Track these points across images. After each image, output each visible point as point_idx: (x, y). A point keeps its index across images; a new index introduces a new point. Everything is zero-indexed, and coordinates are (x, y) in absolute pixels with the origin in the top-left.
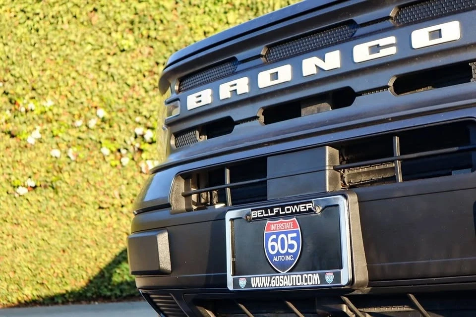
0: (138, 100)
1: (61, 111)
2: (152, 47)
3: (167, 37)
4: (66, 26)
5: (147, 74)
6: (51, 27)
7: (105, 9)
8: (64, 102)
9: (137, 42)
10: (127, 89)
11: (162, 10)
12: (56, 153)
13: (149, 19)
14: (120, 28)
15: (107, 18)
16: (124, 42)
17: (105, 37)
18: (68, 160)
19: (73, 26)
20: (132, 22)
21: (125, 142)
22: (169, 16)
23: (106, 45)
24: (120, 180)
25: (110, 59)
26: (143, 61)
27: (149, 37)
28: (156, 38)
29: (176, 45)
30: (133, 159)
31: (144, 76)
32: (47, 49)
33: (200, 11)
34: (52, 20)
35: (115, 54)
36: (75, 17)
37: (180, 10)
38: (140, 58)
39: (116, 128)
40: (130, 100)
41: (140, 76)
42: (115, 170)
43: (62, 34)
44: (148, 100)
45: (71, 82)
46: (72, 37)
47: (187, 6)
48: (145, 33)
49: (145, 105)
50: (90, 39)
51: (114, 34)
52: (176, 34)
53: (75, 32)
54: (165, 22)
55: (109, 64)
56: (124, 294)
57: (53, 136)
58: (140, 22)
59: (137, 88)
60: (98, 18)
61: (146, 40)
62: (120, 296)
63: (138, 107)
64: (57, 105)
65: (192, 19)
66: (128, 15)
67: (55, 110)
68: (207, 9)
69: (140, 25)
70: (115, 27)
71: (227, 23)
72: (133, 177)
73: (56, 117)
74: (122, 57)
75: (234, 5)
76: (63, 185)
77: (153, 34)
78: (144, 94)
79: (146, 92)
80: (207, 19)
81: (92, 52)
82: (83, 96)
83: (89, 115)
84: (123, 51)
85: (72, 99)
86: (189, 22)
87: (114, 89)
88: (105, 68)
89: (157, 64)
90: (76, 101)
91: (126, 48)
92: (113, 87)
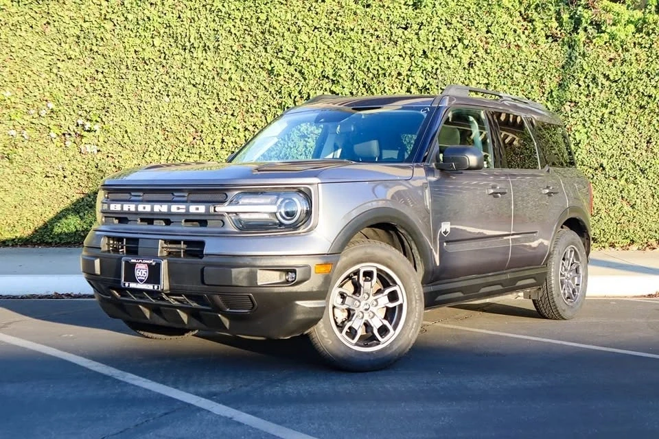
0: (80, 97)
1: (18, 100)
2: (94, 58)
3: (106, 53)
4: (23, 34)
5: (88, 78)
6: (11, 33)
7: (56, 24)
8: (20, 94)
9: (81, 53)
10: (72, 88)
11: (102, 30)
12: (13, 132)
13: (92, 36)
14: (68, 40)
15: (59, 31)
16: (71, 52)
17: (56, 46)
18: (23, 139)
19: (29, 34)
20: (78, 37)
21: (69, 128)
22: (108, 36)
23: (57, 52)
24: (64, 157)
25: (59, 64)
26: (86, 69)
27: (91, 50)
28: (97, 52)
29: (112, 59)
30: (74, 143)
31: (86, 80)
32: (8, 50)
33: (133, 35)
34: (12, 28)
35: (63, 61)
36: (32, 27)
37: (117, 31)
38: (84, 66)
39: (62, 118)
40: (75, 97)
41: (83, 80)
42: (60, 149)
43: (21, 40)
44: (89, 98)
45: (27, 79)
46: (29, 44)
47: (123, 29)
48: (88, 47)
49: (86, 102)
50: (43, 47)
51: (63, 44)
52: (113, 50)
53: (31, 39)
54: (104, 39)
55: (59, 68)
56: (63, 242)
57: (11, 120)
58: (85, 38)
59: (80, 89)
60: (51, 30)
61: (89, 53)
62: (58, 243)
63: (80, 103)
64: (15, 95)
65: (126, 40)
66: (75, 31)
67: (13, 99)
68: (138, 34)
69: (84, 40)
70: (64, 39)
71: (153, 45)
72: (73, 156)
73: (13, 104)
74: (69, 64)
75: (159, 33)
76: (18, 157)
77: (95, 48)
78: (86, 94)
79: (87, 92)
80: (138, 41)
81: (44, 57)
82: (37, 90)
83: (40, 105)
84: (71, 58)
85: (28, 92)
86: (124, 42)
87: (62, 88)
88: (55, 70)
89: (97, 71)
90: (30, 94)
91: (73, 57)
92: (61, 86)
